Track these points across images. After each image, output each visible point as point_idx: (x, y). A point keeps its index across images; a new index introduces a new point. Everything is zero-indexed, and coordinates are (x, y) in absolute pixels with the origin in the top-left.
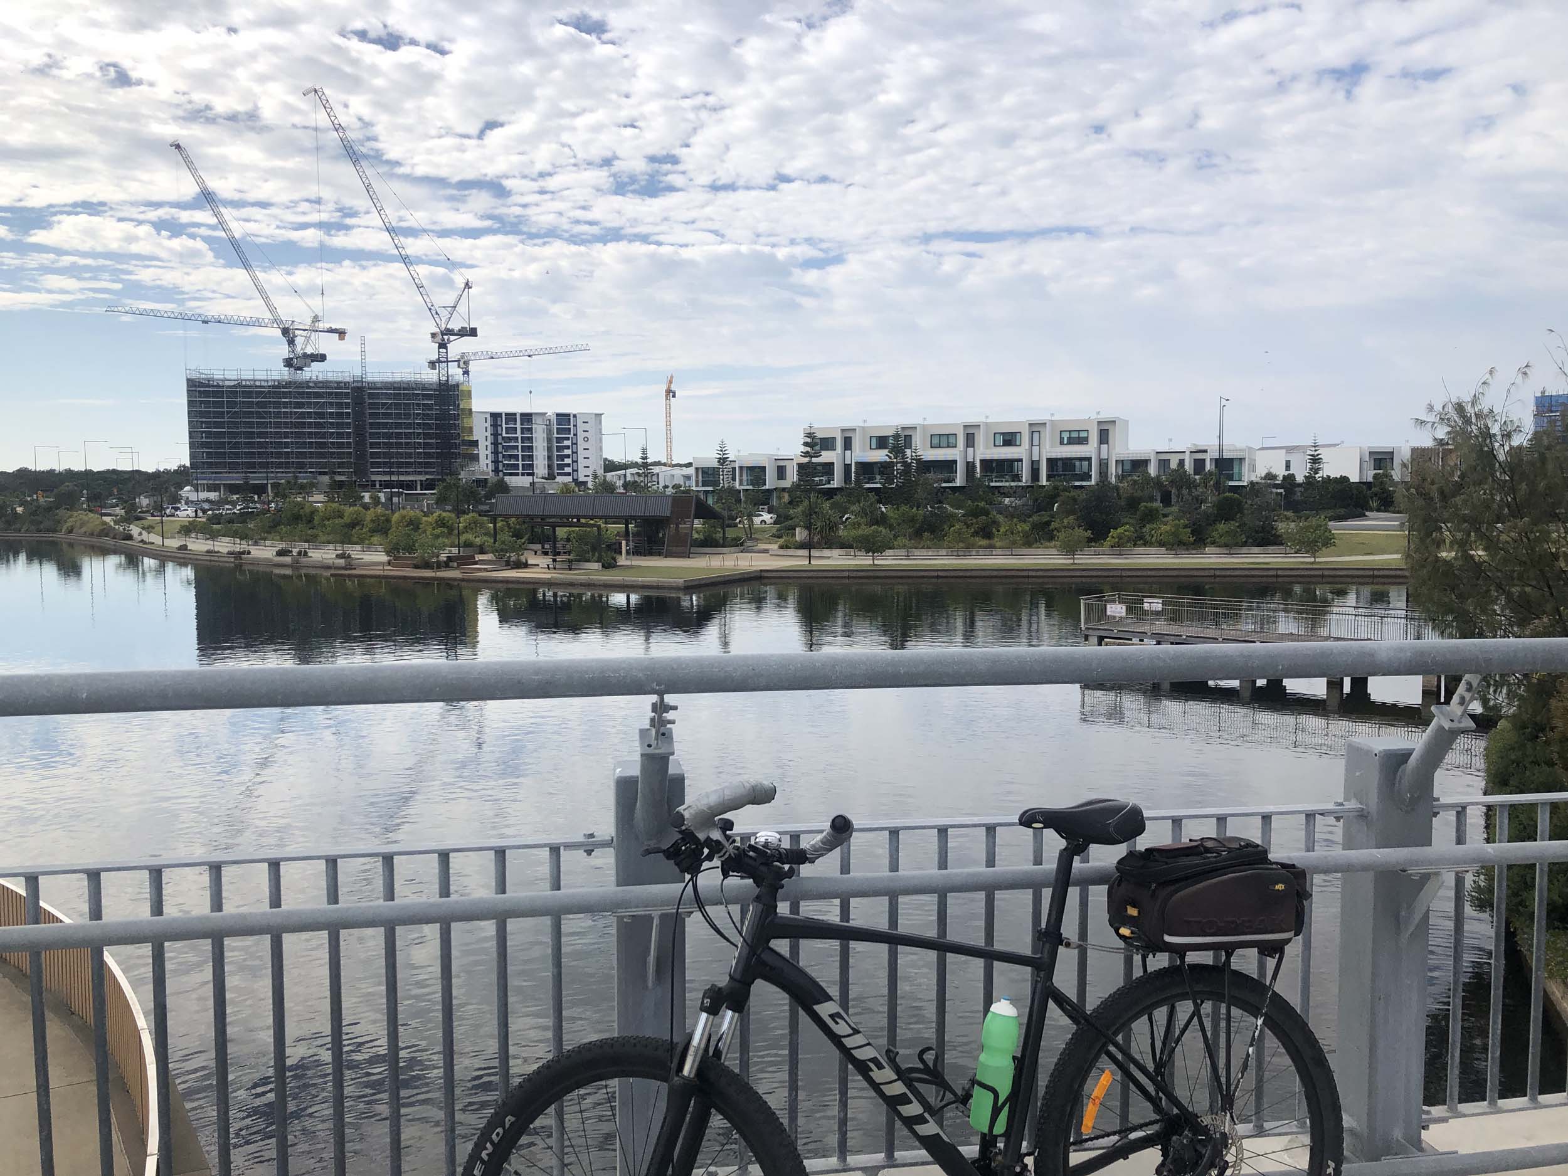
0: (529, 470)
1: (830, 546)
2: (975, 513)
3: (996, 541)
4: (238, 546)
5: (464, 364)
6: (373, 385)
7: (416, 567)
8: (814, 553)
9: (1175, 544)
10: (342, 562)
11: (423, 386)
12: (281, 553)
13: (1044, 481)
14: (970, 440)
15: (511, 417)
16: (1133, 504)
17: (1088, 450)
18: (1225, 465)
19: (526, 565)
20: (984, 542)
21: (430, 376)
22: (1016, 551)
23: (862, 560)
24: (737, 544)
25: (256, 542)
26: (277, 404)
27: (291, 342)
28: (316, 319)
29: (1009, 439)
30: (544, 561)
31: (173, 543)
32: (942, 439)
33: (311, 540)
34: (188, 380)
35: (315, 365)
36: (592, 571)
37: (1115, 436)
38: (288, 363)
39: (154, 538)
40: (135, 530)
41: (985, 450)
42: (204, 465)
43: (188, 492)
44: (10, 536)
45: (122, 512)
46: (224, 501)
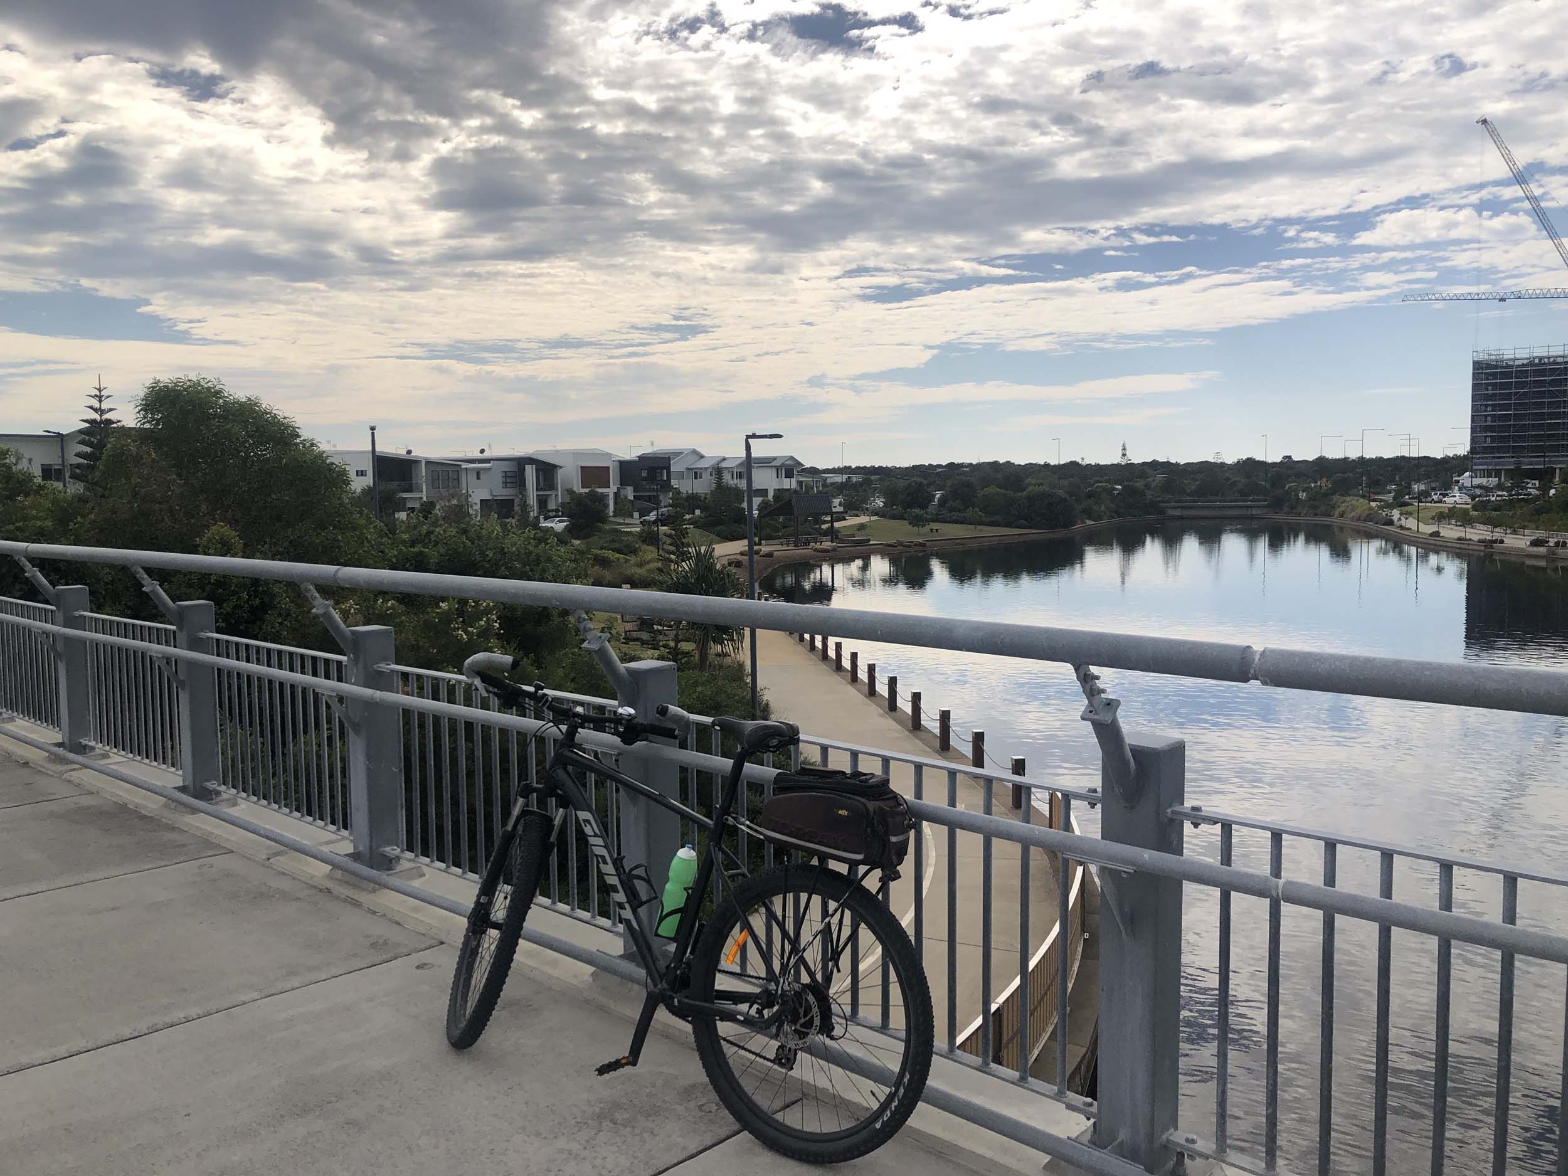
4: (1498, 534)
12: (1538, 543)
25: (1514, 531)
31: (1427, 529)
34: (1475, 363)
39: (1411, 523)
40: (1397, 515)
42: (1486, 450)
43: (1466, 479)
44: (1292, 519)
45: (1389, 498)
46: (1500, 487)
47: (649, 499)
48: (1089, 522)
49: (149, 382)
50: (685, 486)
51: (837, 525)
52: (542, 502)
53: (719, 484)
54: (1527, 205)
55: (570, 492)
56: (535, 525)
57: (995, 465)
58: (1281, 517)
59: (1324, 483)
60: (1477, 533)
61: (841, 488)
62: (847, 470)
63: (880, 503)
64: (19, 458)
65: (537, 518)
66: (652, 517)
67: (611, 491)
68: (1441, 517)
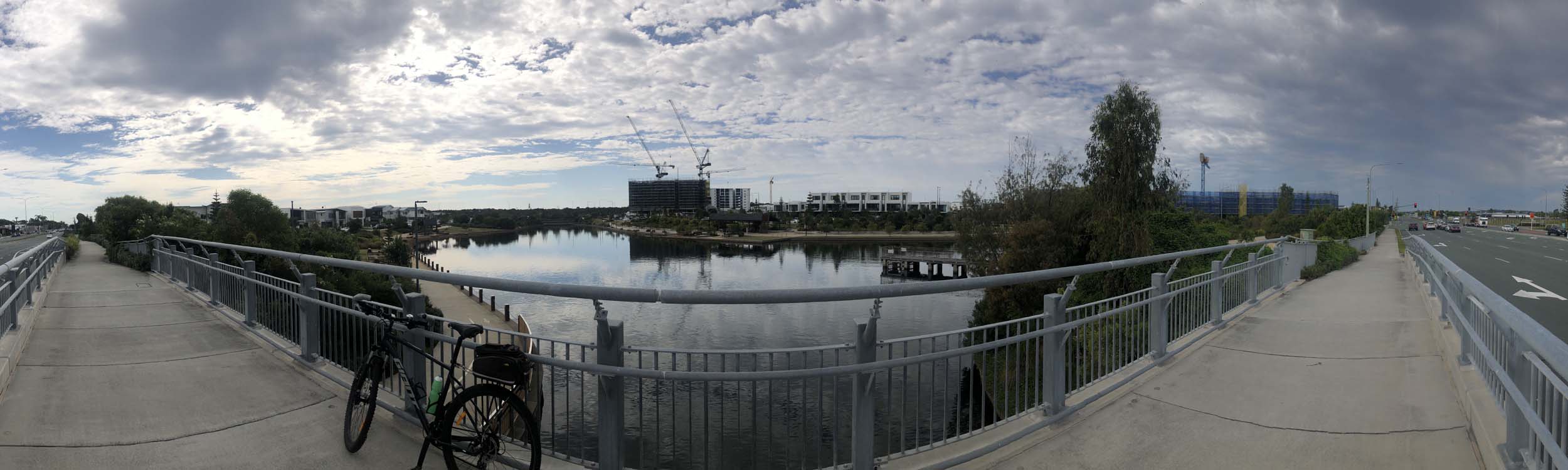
0: (728, 206)
1: (814, 230)
2: (862, 220)
3: (868, 229)
4: (638, 228)
5: (708, 174)
6: (681, 181)
7: (684, 235)
8: (808, 232)
9: (922, 230)
10: (664, 234)
11: (696, 181)
12: (648, 231)
13: (886, 211)
14: (863, 197)
15: (722, 190)
16: (911, 218)
17: (899, 201)
18: (941, 207)
19: (717, 235)
20: (865, 229)
21: (697, 178)
22: (874, 232)
23: (824, 235)
24: (784, 229)
25: (642, 228)
26: (654, 188)
27: (659, 170)
28: (665, 163)
29: (876, 197)
30: (722, 234)
31: (619, 228)
32: (855, 197)
33: (657, 227)
34: (630, 183)
35: (665, 176)
36: (736, 238)
37: (908, 197)
38: (657, 176)
39: (614, 226)
40: (610, 224)
41: (868, 201)
42: (633, 206)
43: (628, 213)
44: (581, 225)
45: (608, 219)
46: (637, 216)
47: (375, 221)
48: (520, 227)
49: (230, 191)
50: (387, 217)
51: (439, 228)
52: (341, 223)
53: (399, 215)
54: (640, 141)
55: (350, 219)
56: (339, 230)
57: (489, 209)
58: (578, 225)
59: (589, 215)
60: (633, 228)
61: (438, 217)
62: (440, 211)
63: (452, 221)
64: (196, 213)
65: (339, 227)
66: (376, 226)
67: (364, 218)
68: (623, 224)
